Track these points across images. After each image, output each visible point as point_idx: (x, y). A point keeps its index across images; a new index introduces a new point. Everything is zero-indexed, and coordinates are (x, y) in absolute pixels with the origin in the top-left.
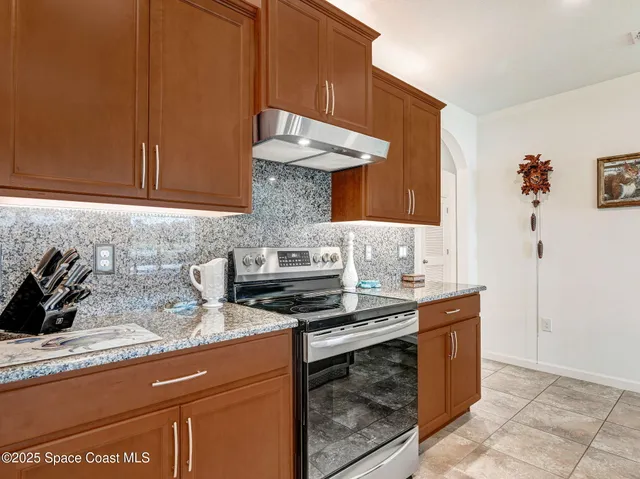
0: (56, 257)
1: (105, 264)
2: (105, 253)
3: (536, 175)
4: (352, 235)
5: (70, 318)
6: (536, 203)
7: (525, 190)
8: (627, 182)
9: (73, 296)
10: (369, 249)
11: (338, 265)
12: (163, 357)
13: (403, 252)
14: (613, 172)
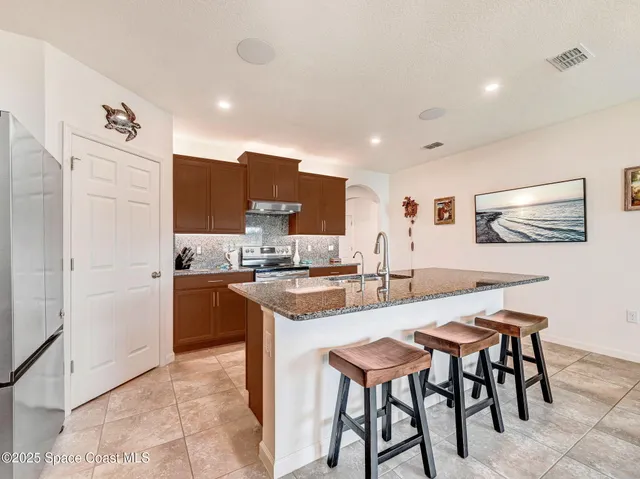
0: (186, 249)
1: (199, 252)
2: (199, 248)
3: (411, 207)
4: (297, 241)
5: (189, 266)
6: (413, 222)
7: (406, 215)
8: (446, 211)
9: (190, 260)
10: (309, 247)
11: (290, 253)
12: (211, 275)
13: (331, 248)
14: (441, 206)
